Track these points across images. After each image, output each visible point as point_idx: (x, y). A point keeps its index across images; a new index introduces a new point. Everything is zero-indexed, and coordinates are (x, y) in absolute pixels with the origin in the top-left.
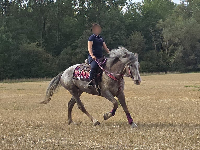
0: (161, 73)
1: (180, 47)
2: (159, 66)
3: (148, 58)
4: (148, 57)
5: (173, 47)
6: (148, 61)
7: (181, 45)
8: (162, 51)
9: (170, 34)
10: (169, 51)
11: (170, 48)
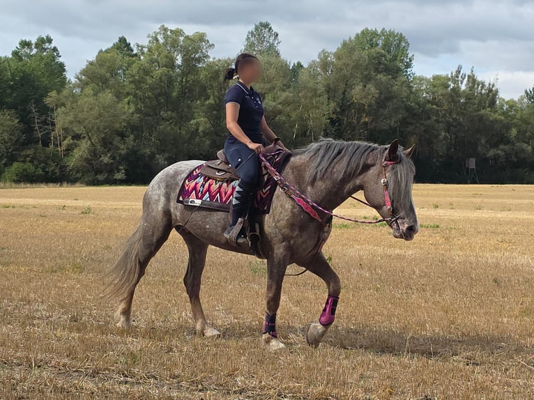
0: (51, 185)
1: (84, 141)
2: (47, 172)
3: (28, 159)
4: (28, 156)
5: (71, 141)
6: (28, 164)
7: (86, 139)
8: (52, 146)
9: (70, 118)
10: (64, 147)
11: (66, 142)
